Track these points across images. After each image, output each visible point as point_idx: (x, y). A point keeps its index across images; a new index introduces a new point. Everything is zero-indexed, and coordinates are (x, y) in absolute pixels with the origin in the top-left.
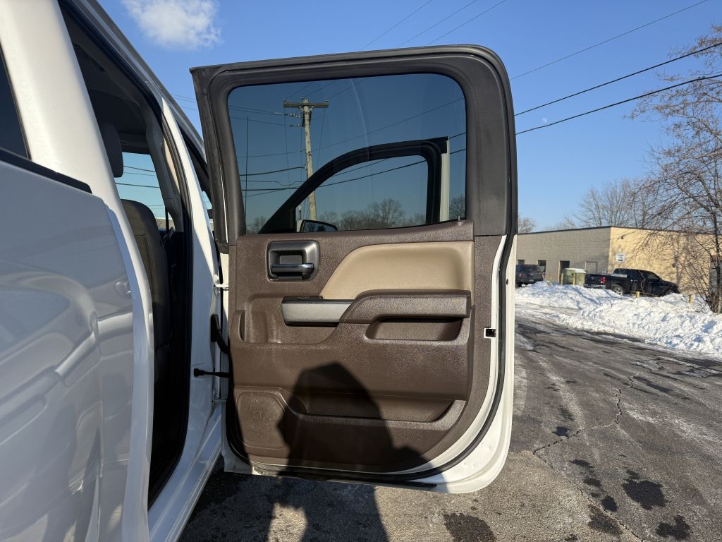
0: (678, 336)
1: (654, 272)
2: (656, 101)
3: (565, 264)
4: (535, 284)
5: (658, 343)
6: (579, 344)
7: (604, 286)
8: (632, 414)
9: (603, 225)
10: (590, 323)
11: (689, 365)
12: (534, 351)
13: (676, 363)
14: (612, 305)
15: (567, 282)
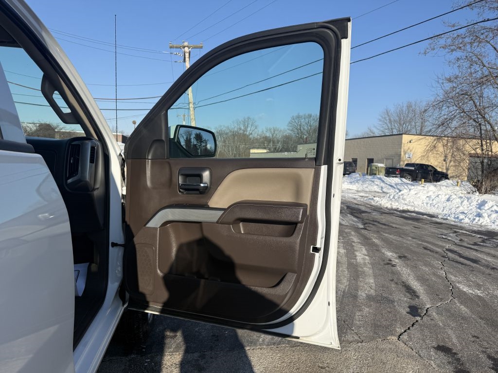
0: (463, 213)
1: (432, 165)
2: (442, 41)
3: (371, 161)
4: (351, 175)
5: (449, 218)
6: (394, 221)
7: (399, 176)
8: (461, 287)
9: (394, 133)
10: (397, 204)
11: (479, 236)
12: (365, 229)
13: (469, 235)
14: (410, 190)
15: (372, 173)
